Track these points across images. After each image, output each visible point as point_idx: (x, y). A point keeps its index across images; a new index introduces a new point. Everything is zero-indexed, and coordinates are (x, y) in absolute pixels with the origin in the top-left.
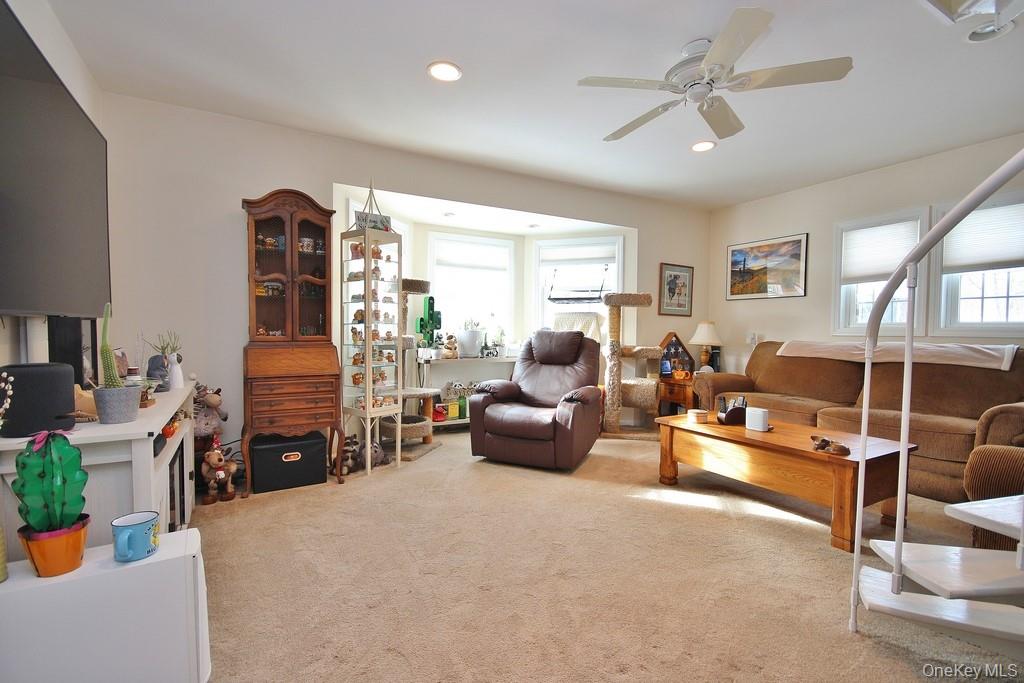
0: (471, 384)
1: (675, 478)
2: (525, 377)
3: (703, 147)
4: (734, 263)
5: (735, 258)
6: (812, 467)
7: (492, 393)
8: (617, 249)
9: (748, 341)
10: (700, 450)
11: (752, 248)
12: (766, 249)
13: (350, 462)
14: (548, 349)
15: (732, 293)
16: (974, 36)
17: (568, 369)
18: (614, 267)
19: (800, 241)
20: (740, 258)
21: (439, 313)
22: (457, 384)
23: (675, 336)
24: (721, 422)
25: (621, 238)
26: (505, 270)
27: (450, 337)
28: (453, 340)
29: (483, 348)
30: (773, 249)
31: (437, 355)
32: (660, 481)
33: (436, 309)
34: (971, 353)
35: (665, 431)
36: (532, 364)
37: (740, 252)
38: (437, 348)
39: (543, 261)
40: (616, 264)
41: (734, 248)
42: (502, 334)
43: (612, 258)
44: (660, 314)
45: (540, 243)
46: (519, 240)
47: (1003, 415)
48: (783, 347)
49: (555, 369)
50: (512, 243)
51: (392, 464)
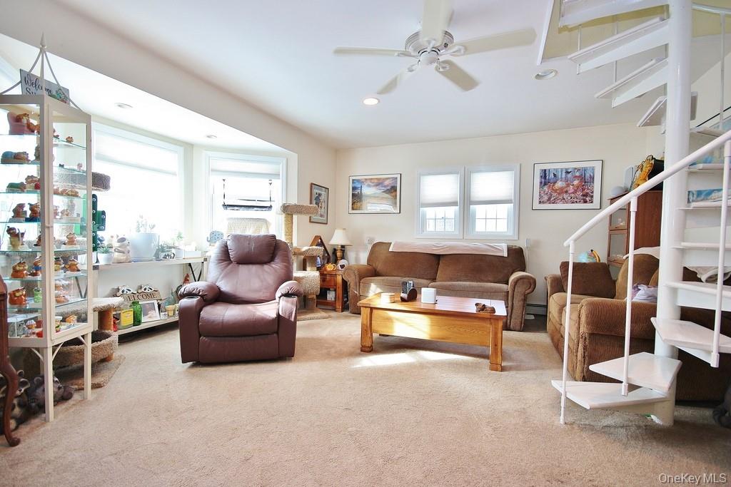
0: (141, 288)
1: (372, 346)
2: (223, 278)
3: (370, 102)
4: (354, 189)
5: (355, 185)
6: (476, 323)
7: (202, 296)
8: (281, 168)
9: (366, 242)
10: (392, 322)
11: (366, 179)
12: (376, 181)
13: (17, 411)
14: (247, 250)
15: (353, 209)
16: (538, 76)
17: (266, 267)
18: (278, 183)
19: (396, 178)
20: (358, 185)
21: (103, 213)
22: (125, 289)
23: (321, 239)
24: (403, 300)
25: (285, 161)
26: (174, 174)
27: (122, 240)
28: (126, 242)
29: (158, 250)
30: (381, 181)
31: (108, 259)
32: (362, 351)
33: (100, 208)
34: (489, 248)
35: (365, 312)
36: (229, 264)
37: (358, 181)
38: (106, 252)
39: (213, 170)
40: (280, 181)
41: (354, 178)
42: (180, 237)
43: (277, 175)
44: (310, 222)
45: (210, 153)
46: (188, 148)
47: (522, 280)
48: (392, 246)
49: (254, 268)
50: (181, 150)
51: (76, 396)
